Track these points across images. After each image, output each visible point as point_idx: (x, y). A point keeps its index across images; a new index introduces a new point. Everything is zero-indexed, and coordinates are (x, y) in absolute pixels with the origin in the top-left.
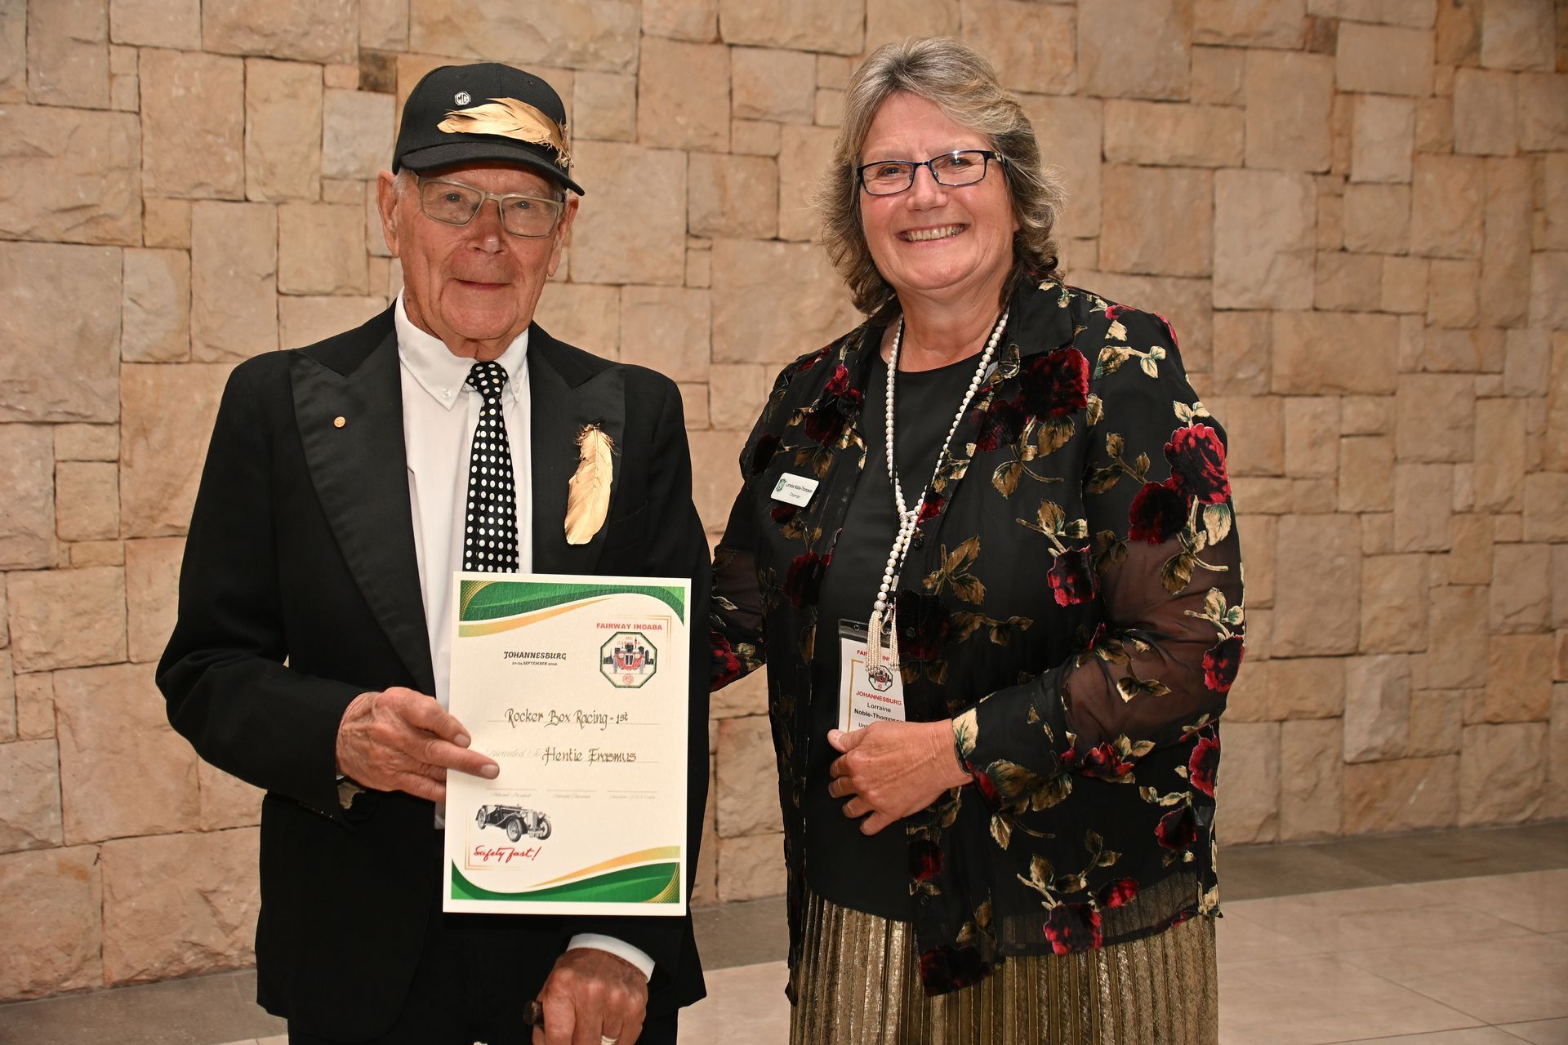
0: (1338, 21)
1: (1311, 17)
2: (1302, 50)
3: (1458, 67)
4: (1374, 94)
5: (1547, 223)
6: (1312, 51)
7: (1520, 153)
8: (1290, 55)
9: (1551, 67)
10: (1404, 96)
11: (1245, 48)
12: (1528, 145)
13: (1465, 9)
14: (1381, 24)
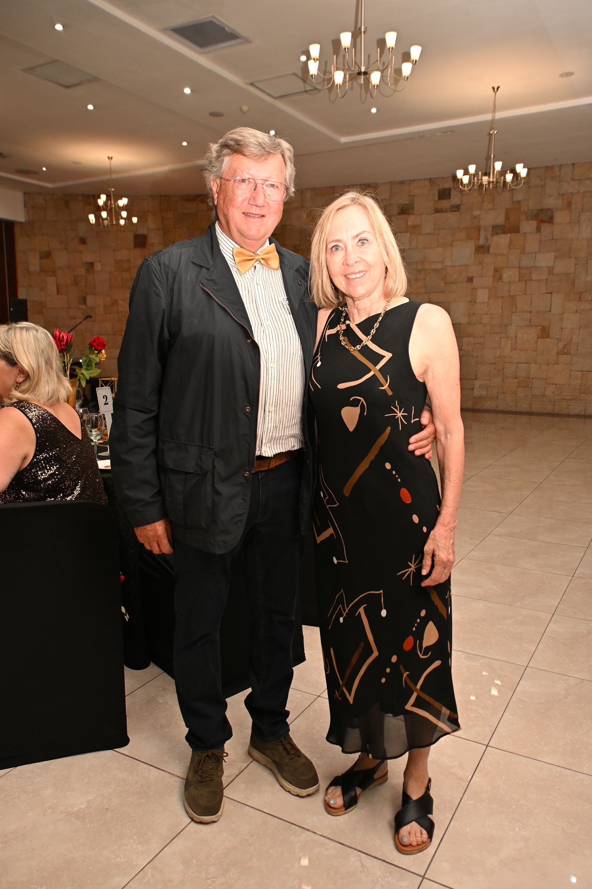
0: (473, 277)
1: (468, 277)
2: (466, 282)
3: (498, 282)
4: (481, 288)
5: (516, 308)
6: (468, 282)
7: (509, 296)
8: (464, 284)
9: (518, 280)
10: (486, 288)
11: (456, 283)
12: (511, 294)
13: (498, 273)
14: (482, 276)
